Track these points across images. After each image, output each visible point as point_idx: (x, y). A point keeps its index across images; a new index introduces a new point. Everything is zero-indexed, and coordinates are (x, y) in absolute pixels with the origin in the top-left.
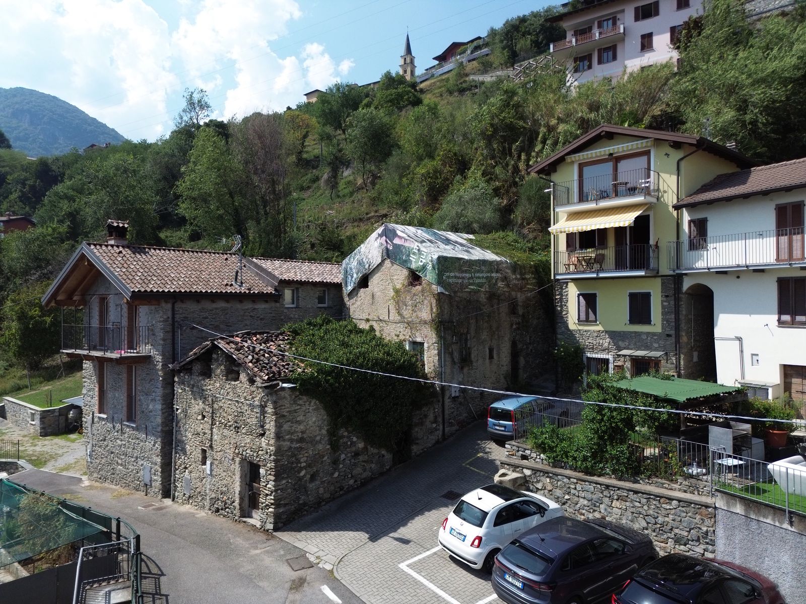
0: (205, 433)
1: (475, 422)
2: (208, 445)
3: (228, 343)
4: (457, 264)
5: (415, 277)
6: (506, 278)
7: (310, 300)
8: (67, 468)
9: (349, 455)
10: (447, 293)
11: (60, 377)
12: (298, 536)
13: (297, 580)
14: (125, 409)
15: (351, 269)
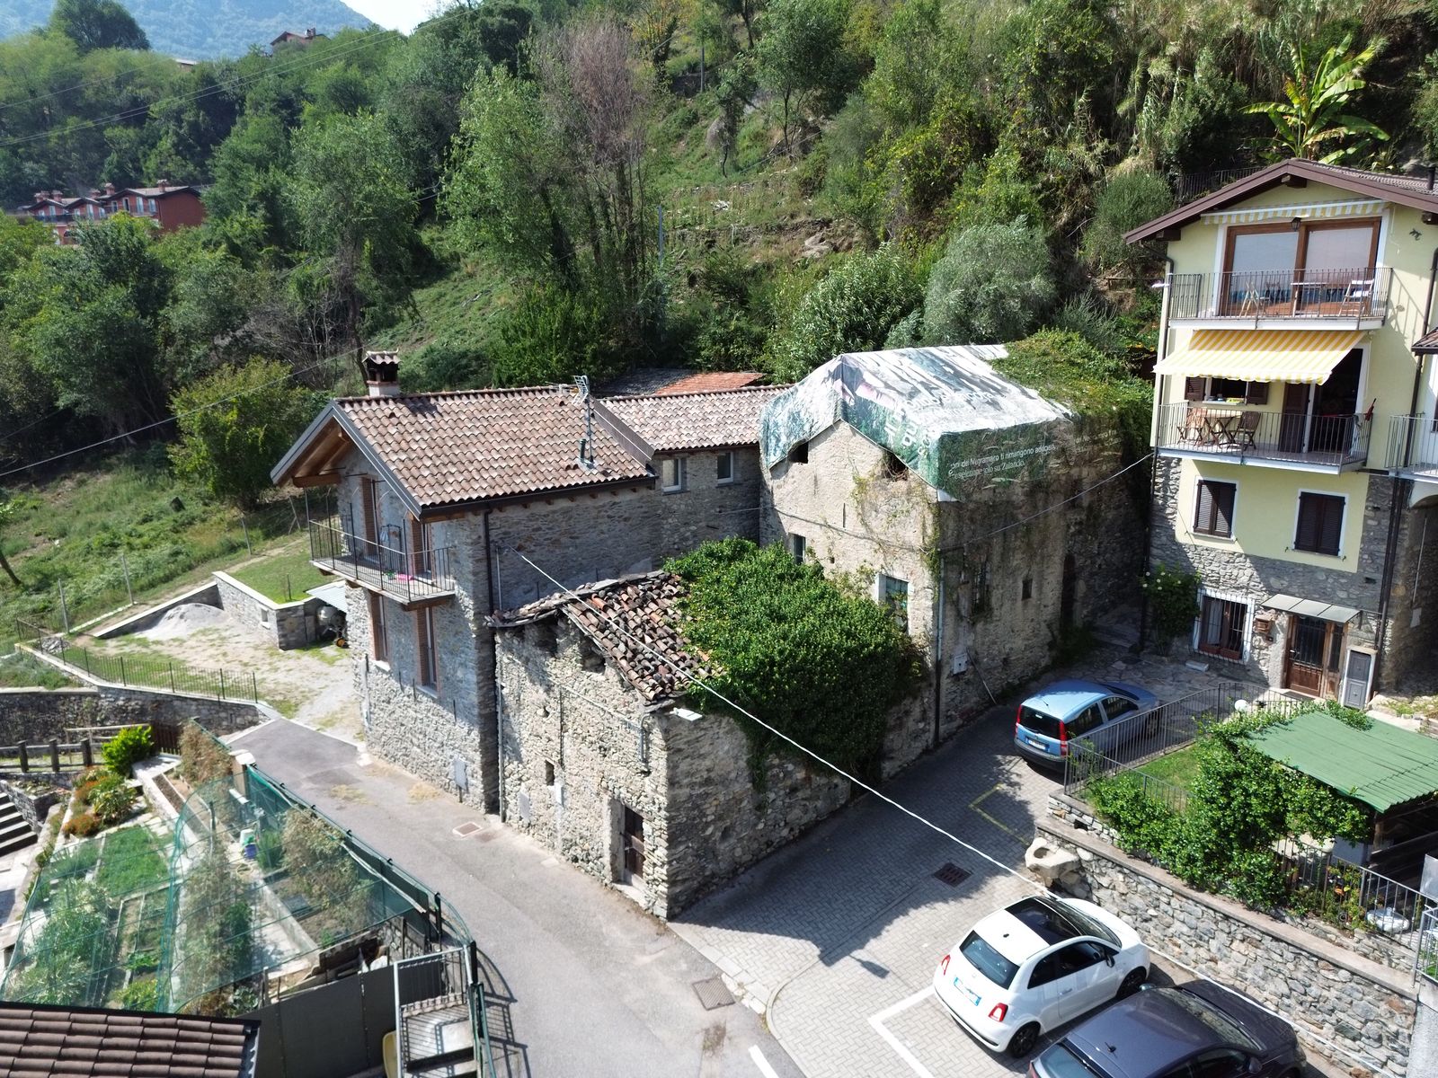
0: (550, 740)
1: (992, 709)
2: (557, 759)
3: (584, 613)
4: (974, 444)
5: (895, 466)
6: (1063, 450)
7: (704, 478)
8: (330, 723)
9: (782, 793)
10: (954, 500)
11: (293, 531)
12: (707, 937)
13: (712, 1031)
14: (418, 666)
15: (776, 424)
